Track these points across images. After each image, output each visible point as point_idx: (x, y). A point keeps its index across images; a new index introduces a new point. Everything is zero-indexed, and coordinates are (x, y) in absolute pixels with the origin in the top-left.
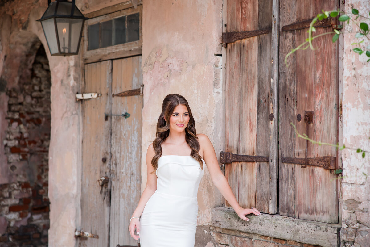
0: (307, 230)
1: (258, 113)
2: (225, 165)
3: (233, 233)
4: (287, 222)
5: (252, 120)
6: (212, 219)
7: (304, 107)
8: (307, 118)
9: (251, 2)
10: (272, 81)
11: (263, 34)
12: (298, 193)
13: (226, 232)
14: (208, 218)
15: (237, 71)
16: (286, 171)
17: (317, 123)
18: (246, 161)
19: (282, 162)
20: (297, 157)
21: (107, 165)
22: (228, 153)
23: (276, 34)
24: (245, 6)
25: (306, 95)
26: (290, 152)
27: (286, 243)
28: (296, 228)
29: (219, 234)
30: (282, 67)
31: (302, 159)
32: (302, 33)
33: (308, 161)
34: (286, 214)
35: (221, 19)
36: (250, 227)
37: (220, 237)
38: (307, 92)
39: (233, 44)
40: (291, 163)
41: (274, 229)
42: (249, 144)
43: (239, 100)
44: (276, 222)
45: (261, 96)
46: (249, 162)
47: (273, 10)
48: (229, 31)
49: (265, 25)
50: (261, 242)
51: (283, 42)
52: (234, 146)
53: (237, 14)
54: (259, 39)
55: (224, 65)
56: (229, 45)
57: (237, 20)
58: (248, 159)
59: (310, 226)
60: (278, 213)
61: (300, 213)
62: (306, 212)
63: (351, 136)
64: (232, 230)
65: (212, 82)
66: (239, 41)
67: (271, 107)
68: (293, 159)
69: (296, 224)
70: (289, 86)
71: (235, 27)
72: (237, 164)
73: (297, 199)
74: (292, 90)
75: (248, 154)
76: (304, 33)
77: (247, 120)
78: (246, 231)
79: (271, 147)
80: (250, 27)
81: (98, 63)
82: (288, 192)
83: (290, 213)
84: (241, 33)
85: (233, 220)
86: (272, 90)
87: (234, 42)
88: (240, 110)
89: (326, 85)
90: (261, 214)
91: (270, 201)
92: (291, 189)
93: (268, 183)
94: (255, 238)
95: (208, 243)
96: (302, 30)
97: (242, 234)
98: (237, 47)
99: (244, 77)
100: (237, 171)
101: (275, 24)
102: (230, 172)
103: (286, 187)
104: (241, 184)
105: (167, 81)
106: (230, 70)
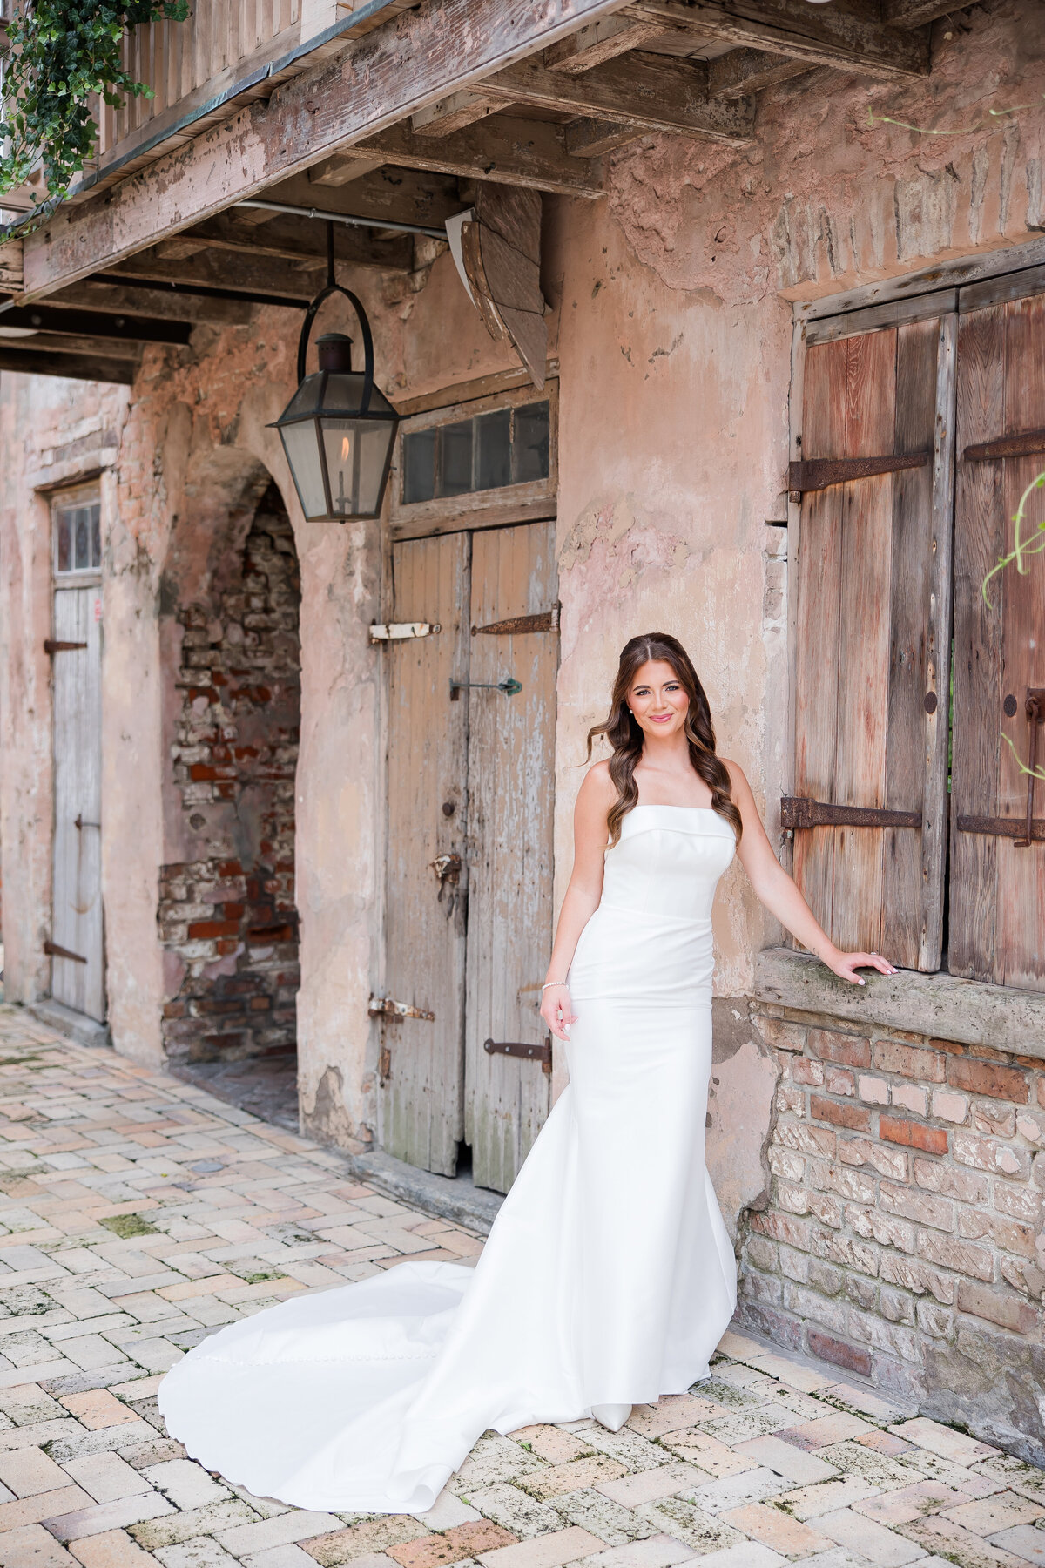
0: (1028, 1019)
1: (892, 691)
2: (793, 834)
3: (814, 1021)
4: (973, 995)
5: (873, 710)
6: (756, 982)
7: (1024, 677)
8: (1035, 708)
9: (873, 376)
10: (933, 601)
11: (909, 467)
12: (1002, 917)
13: (796, 1017)
14: (744, 979)
15: (830, 569)
16: (970, 855)
18: (855, 825)
19: (960, 829)
20: (1002, 815)
21: (457, 822)
22: (804, 799)
23: (947, 469)
24: (857, 385)
25: (1033, 644)
26: (982, 803)
27: (967, 1053)
28: (997, 1013)
29: (777, 1023)
30: (962, 561)
31: (1016, 821)
32: (1022, 466)
33: (1033, 828)
34: (969, 971)
35: (785, 424)
36: (864, 1007)
37: (779, 1030)
38: (1035, 635)
39: (819, 492)
40: (984, 832)
41: (932, 1015)
42: (864, 776)
43: (837, 652)
44: (940, 994)
45: (901, 643)
46: (863, 826)
47: (938, 400)
48: (808, 458)
49: (913, 442)
50: (896, 1047)
51: (967, 493)
52: (819, 784)
53: (832, 409)
54: (895, 482)
55: (793, 554)
56: (809, 497)
57: (831, 426)
58: (859, 818)
59: (1036, 1008)
60: (944, 969)
61: (1007, 970)
62: (1026, 969)
64: (811, 1013)
65: (758, 599)
66: (838, 486)
67: (930, 673)
68: (992, 821)
69: (998, 1002)
70: (983, 616)
71: (828, 444)
72: (828, 830)
73: (1000, 933)
74: (990, 628)
75: (860, 804)
76: (1027, 467)
77: (859, 710)
78: (854, 1017)
79: (928, 787)
80: (870, 446)
81: (429, 541)
82: (973, 913)
83: (978, 969)
84: (843, 462)
85: (816, 985)
86: (932, 628)
87: (823, 488)
88: (840, 682)
90: (895, 970)
91: (923, 936)
92: (983, 904)
93: (918, 887)
94: (877, 1035)
95: (744, 1046)
96: (1022, 460)
97: (841, 1024)
98: (833, 502)
99: (851, 589)
100: (827, 850)
101: (943, 439)
102: (808, 852)
103: (969, 899)
104: (840, 888)
105: (629, 594)
106: (811, 567)
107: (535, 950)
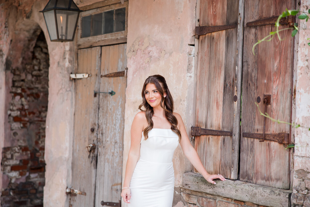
0: (263, 194)
1: (224, 95)
2: (195, 138)
3: (200, 194)
4: (247, 187)
5: (218, 101)
6: (183, 183)
7: (263, 91)
8: (266, 100)
9: (221, 2)
10: (236, 68)
11: (230, 28)
12: (256, 163)
13: (194, 193)
14: (179, 182)
15: (207, 59)
16: (246, 144)
17: (274, 105)
18: (213, 135)
19: (243, 137)
20: (256, 132)
21: (95, 134)
22: (198, 127)
23: (241, 29)
24: (216, 4)
25: (265, 81)
26: (250, 129)
27: (245, 204)
28: (254, 192)
29: (189, 195)
30: (245, 57)
31: (260, 134)
32: (263, 28)
33: (265, 136)
34: (246, 180)
35: (194, 15)
36: (214, 190)
37: (189, 197)
38: (266, 79)
40: (251, 137)
41: (235, 192)
42: (216, 120)
43: (208, 83)
44: (237, 186)
45: (227, 81)
46: (215, 135)
47: (239, 9)
48: (201, 26)
49: (232, 21)
50: (224, 202)
51: (247, 36)
52: (202, 123)
53: (208, 11)
54: (226, 33)
55: (196, 54)
56: (201, 37)
57: (208, 16)
58: (214, 133)
59: (265, 191)
60: (238, 179)
61: (257, 179)
62: (263, 179)
63: (303, 117)
64: (199, 192)
65: (185, 67)
66: (210, 34)
67: (235, 90)
68: (253, 134)
69: (254, 189)
70: (251, 73)
71: (207, 22)
72: (205, 136)
73: (255, 168)
74: (253, 77)
75: (214, 129)
76: (265, 29)
77: (214, 100)
78: (211, 193)
79: (234, 124)
80: (219, 22)
81: (89, 49)
82: (247, 162)
83: (248, 179)
84: (211, 27)
85: (200, 183)
86: (236, 76)
87: (205, 35)
88: (209, 92)
89: (283, 73)
91: (232, 169)
92: (250, 159)
93: (231, 154)
94: (218, 199)
95: (179, 202)
96: (263, 27)
97: (208, 196)
98: (208, 39)
99: (213, 65)
100: (204, 143)
101: (240, 20)
102: (199, 143)
103: (246, 157)
104: (208, 154)
105: (148, 66)
106: (201, 58)
107: (117, 173)
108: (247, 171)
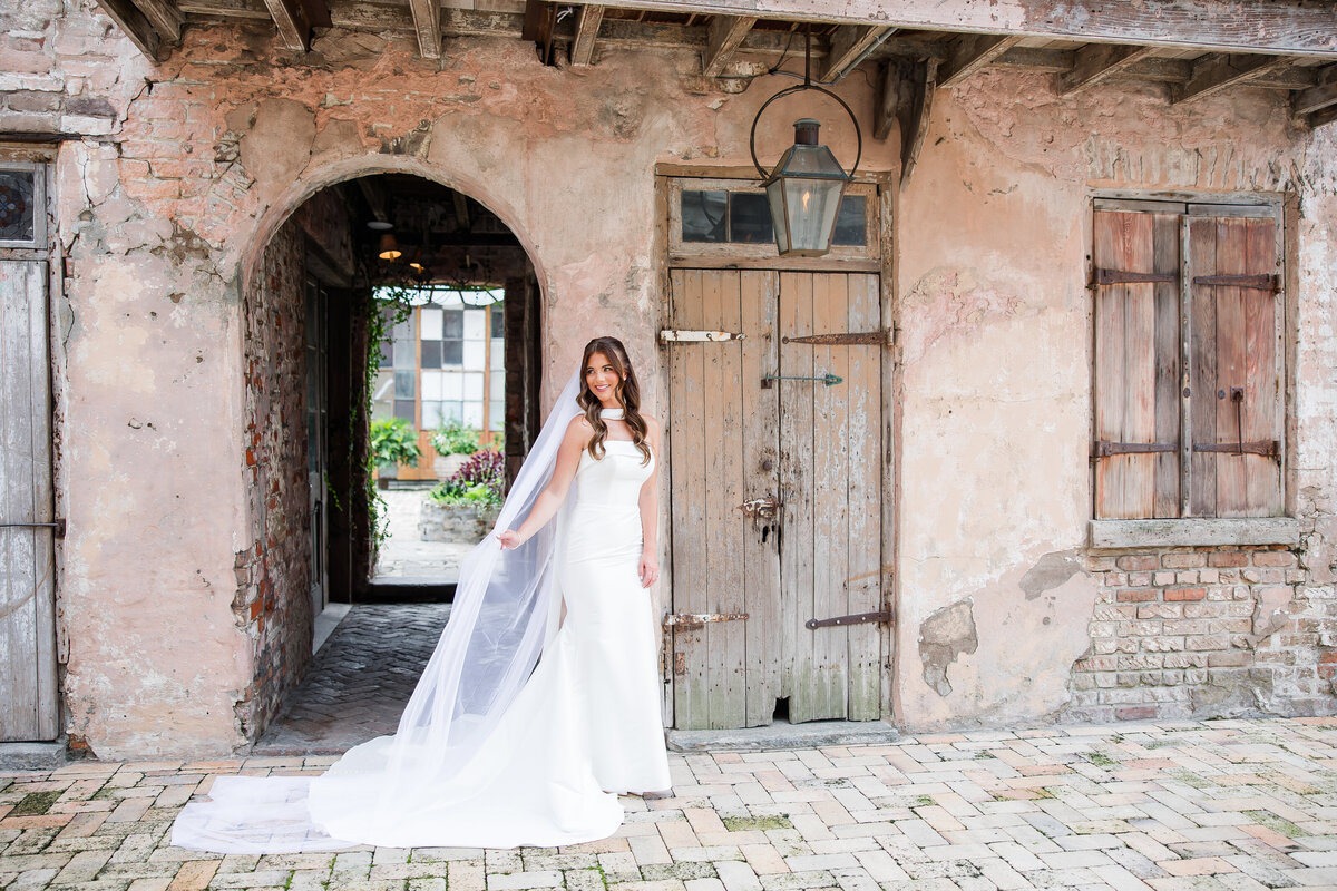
1: (1157, 387)
3: (1119, 553)
5: (1146, 396)
7: (1229, 382)
9: (1140, 234)
10: (1186, 345)
11: (1164, 282)
12: (1219, 488)
16: (1201, 462)
17: (1249, 402)
18: (1136, 453)
19: (1195, 451)
20: (1219, 443)
21: (774, 474)
25: (1233, 368)
26: (1207, 438)
27: (1217, 550)
29: (1096, 558)
31: (1227, 445)
32: (1225, 290)
34: (1201, 515)
37: (1095, 562)
38: (1234, 364)
40: (1209, 451)
45: (1161, 365)
46: (1141, 453)
50: (1177, 555)
52: (1114, 433)
53: (1114, 245)
54: (1155, 287)
56: (1101, 288)
57: (1114, 254)
58: (1142, 449)
61: (1223, 511)
64: (1118, 549)
66: (1120, 284)
67: (1186, 379)
68: (1213, 446)
70: (1205, 354)
71: (1113, 263)
72: (1121, 456)
73: (1219, 495)
74: (1210, 360)
75: (1139, 443)
76: (1228, 291)
77: (1137, 396)
79: (1187, 432)
80: (1139, 268)
84: (1124, 273)
86: (1186, 358)
87: (1112, 284)
89: (1262, 357)
91: (1186, 501)
92: (1209, 484)
93: (1177, 479)
94: (1162, 552)
95: (1074, 575)
97: (1140, 551)
98: (1117, 292)
100: (1120, 466)
101: (1188, 272)
102: (1107, 468)
103: (1200, 482)
104: (1129, 485)
108: (1203, 502)
